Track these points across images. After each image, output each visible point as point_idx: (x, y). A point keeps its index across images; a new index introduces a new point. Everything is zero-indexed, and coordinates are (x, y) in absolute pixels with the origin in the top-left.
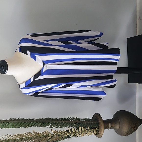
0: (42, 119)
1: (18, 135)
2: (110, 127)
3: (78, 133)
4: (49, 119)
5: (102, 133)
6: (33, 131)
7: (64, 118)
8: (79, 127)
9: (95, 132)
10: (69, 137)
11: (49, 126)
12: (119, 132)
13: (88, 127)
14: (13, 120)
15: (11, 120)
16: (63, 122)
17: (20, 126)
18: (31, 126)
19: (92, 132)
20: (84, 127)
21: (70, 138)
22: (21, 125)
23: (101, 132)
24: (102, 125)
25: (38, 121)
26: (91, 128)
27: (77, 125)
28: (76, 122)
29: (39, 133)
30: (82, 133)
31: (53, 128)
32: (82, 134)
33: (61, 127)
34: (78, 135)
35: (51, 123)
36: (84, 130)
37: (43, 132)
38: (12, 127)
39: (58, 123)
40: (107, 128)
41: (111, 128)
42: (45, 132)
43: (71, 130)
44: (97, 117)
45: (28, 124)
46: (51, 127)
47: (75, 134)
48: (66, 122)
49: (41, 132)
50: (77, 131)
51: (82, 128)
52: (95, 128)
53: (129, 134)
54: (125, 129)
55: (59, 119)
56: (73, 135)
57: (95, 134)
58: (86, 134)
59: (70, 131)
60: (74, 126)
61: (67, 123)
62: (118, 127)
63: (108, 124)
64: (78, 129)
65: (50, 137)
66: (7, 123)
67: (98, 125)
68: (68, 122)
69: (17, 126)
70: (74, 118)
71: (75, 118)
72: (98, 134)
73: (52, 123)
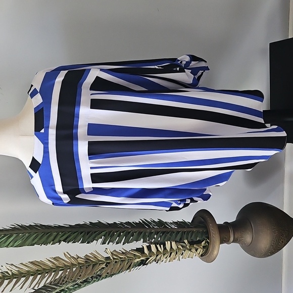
0: (84, 226)
1: (32, 263)
2: (232, 239)
3: (164, 255)
4: (99, 224)
5: (215, 252)
6: (64, 254)
7: (133, 222)
8: (166, 242)
9: (200, 251)
10: (143, 263)
11: (100, 240)
12: (250, 249)
13: (186, 241)
14: (18, 229)
15: (14, 229)
16: (130, 231)
17: (34, 242)
18: (60, 242)
19: (193, 250)
20: (176, 242)
21: (147, 264)
22: (36, 240)
23: (213, 251)
24: (215, 236)
25: (74, 230)
26: (192, 243)
27: (161, 237)
28: (159, 230)
29: (78, 257)
30: (173, 254)
31: (108, 244)
32: (171, 256)
33: (127, 241)
34: (163, 258)
35: (103, 233)
36: (178, 247)
37: (86, 255)
38: (16, 244)
39: (120, 233)
40: (225, 241)
41: (233, 242)
42: (92, 254)
43: (149, 248)
44: (204, 217)
45: (52, 237)
46: (104, 243)
47: (157, 256)
48: (136, 230)
49: (82, 256)
50: (161, 249)
51: (173, 243)
52: (199, 242)
53: (272, 253)
54: (265, 241)
55: (121, 223)
56: (153, 258)
57: (200, 255)
58: (181, 256)
59: (146, 251)
60: (154, 238)
61: (139, 233)
62: (248, 238)
63: (227, 231)
64: (164, 245)
65: (104, 266)
66: (5, 235)
67: (207, 235)
68: (142, 230)
69: (27, 242)
70: (154, 221)
71: (156, 220)
72: (206, 255)
73: (107, 233)
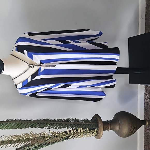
0: (40, 120)
1: (15, 136)
2: (110, 128)
3: (77, 134)
4: (47, 120)
5: (101, 134)
6: (30, 132)
7: (63, 120)
8: (78, 129)
9: (95, 133)
10: (67, 138)
11: (47, 127)
12: (119, 133)
13: (87, 128)
14: (10, 121)
15: (8, 121)
16: (61, 123)
17: (17, 127)
18: (28, 127)
19: (91, 133)
20: (82, 129)
21: (69, 139)
23: (100, 133)
24: (101, 126)
25: (36, 122)
26: (90, 130)
27: (76, 126)
28: (75, 123)
29: (37, 134)
31: (51, 129)
32: (81, 135)
33: (60, 128)
34: (76, 136)
35: (49, 124)
36: (83, 131)
37: (40, 133)
38: (9, 128)
39: (57, 124)
40: (106, 129)
41: (110, 130)
42: (43, 133)
43: (70, 131)
44: (97, 118)
45: (25, 125)
46: (49, 128)
47: (74, 135)
48: (64, 123)
49: (38, 133)
50: (75, 132)
51: (81, 129)
52: (94, 129)
53: (129, 135)
54: (125, 130)
55: (57, 120)
56: (72, 136)
57: (95, 135)
58: (85, 136)
59: (68, 132)
60: (73, 127)
61: (65, 124)
62: (117, 128)
63: (107, 125)
64: (77, 130)
65: (48, 138)
66: (4, 124)
67: (98, 126)
68: (67, 123)
69: (14, 127)
70: (73, 119)
71: (74, 119)
72: (97, 135)
73: (50, 124)
